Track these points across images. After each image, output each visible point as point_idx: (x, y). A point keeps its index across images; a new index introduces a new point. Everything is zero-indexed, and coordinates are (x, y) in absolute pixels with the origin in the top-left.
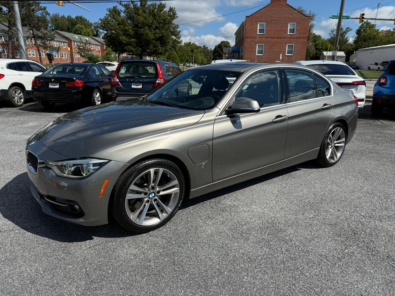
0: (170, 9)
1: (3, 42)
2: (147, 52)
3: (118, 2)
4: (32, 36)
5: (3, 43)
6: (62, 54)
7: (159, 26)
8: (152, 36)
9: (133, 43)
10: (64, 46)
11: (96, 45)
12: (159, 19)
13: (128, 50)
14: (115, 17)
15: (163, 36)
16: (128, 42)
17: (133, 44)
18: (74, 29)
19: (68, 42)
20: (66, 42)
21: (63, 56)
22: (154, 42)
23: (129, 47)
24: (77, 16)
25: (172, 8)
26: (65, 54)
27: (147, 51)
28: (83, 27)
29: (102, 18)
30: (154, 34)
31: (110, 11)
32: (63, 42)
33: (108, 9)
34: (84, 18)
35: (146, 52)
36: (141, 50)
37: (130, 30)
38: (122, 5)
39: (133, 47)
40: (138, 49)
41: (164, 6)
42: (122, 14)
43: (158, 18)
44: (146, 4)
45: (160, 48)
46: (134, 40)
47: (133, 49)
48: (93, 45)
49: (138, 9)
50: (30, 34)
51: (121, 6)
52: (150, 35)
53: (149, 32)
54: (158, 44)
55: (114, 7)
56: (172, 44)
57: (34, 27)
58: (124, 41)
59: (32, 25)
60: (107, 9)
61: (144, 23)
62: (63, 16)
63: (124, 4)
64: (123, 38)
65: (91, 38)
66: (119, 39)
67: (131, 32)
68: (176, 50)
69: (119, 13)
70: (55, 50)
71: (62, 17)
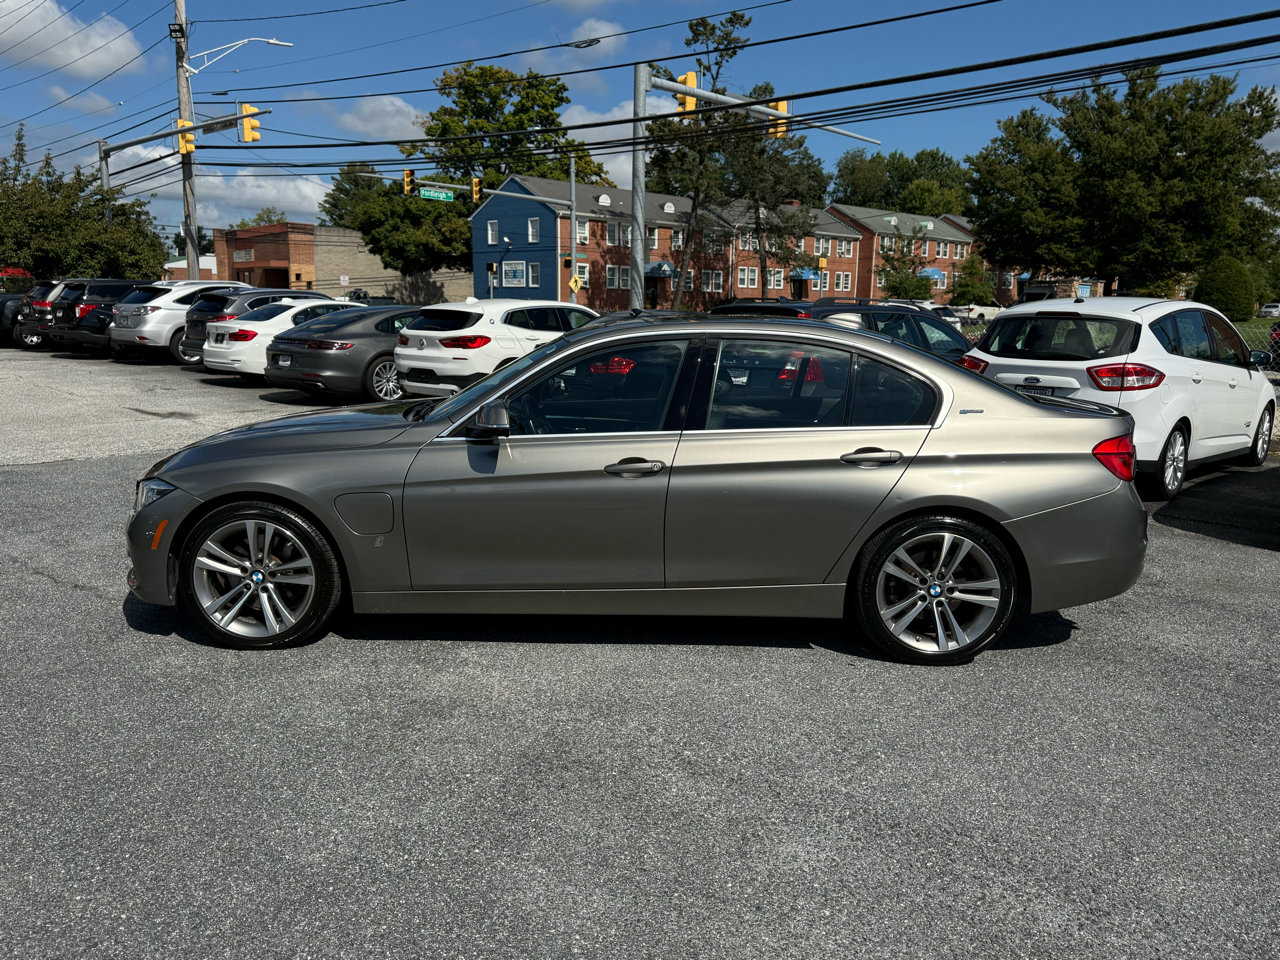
0: (1250, 96)
1: (679, 247)
2: (1123, 264)
3: (1040, 95)
4: (754, 226)
5: (677, 251)
6: (839, 276)
7: (1189, 165)
8: (1150, 204)
9: (1073, 231)
10: (849, 251)
11: (956, 243)
12: (1194, 137)
13: (1046, 257)
14: (1021, 146)
15: (1201, 200)
16: (1053, 229)
17: (1071, 238)
18: (905, 193)
19: (861, 237)
20: (856, 240)
21: (838, 284)
22: (1158, 224)
23: (1053, 247)
24: (923, 153)
25: (1259, 89)
26: (847, 276)
27: (1125, 258)
28: (933, 185)
29: (974, 153)
30: (1163, 194)
31: (1008, 126)
32: (845, 239)
33: (1002, 120)
34: (943, 156)
35: (1119, 263)
36: (1099, 257)
37: (1067, 189)
38: (1055, 104)
39: (1070, 245)
40: (1089, 253)
41: (1223, 88)
42: (1055, 134)
43: (1189, 134)
44: (1153, 87)
45: (1179, 248)
46: (1077, 220)
47: (1069, 254)
48: (946, 245)
49: (1111, 110)
50: (750, 221)
51: (1051, 105)
52: (1145, 198)
53: (1141, 190)
54: (1177, 232)
55: (1024, 114)
56: (1239, 228)
57: (763, 199)
58: (1039, 226)
59: (757, 196)
60: (999, 122)
61: (1126, 159)
62: (878, 154)
63: (1064, 100)
64: (1037, 218)
65: (946, 220)
66: (1020, 221)
67: (1070, 193)
68: (1256, 250)
69: (1040, 131)
70: (809, 266)
71: (873, 160)
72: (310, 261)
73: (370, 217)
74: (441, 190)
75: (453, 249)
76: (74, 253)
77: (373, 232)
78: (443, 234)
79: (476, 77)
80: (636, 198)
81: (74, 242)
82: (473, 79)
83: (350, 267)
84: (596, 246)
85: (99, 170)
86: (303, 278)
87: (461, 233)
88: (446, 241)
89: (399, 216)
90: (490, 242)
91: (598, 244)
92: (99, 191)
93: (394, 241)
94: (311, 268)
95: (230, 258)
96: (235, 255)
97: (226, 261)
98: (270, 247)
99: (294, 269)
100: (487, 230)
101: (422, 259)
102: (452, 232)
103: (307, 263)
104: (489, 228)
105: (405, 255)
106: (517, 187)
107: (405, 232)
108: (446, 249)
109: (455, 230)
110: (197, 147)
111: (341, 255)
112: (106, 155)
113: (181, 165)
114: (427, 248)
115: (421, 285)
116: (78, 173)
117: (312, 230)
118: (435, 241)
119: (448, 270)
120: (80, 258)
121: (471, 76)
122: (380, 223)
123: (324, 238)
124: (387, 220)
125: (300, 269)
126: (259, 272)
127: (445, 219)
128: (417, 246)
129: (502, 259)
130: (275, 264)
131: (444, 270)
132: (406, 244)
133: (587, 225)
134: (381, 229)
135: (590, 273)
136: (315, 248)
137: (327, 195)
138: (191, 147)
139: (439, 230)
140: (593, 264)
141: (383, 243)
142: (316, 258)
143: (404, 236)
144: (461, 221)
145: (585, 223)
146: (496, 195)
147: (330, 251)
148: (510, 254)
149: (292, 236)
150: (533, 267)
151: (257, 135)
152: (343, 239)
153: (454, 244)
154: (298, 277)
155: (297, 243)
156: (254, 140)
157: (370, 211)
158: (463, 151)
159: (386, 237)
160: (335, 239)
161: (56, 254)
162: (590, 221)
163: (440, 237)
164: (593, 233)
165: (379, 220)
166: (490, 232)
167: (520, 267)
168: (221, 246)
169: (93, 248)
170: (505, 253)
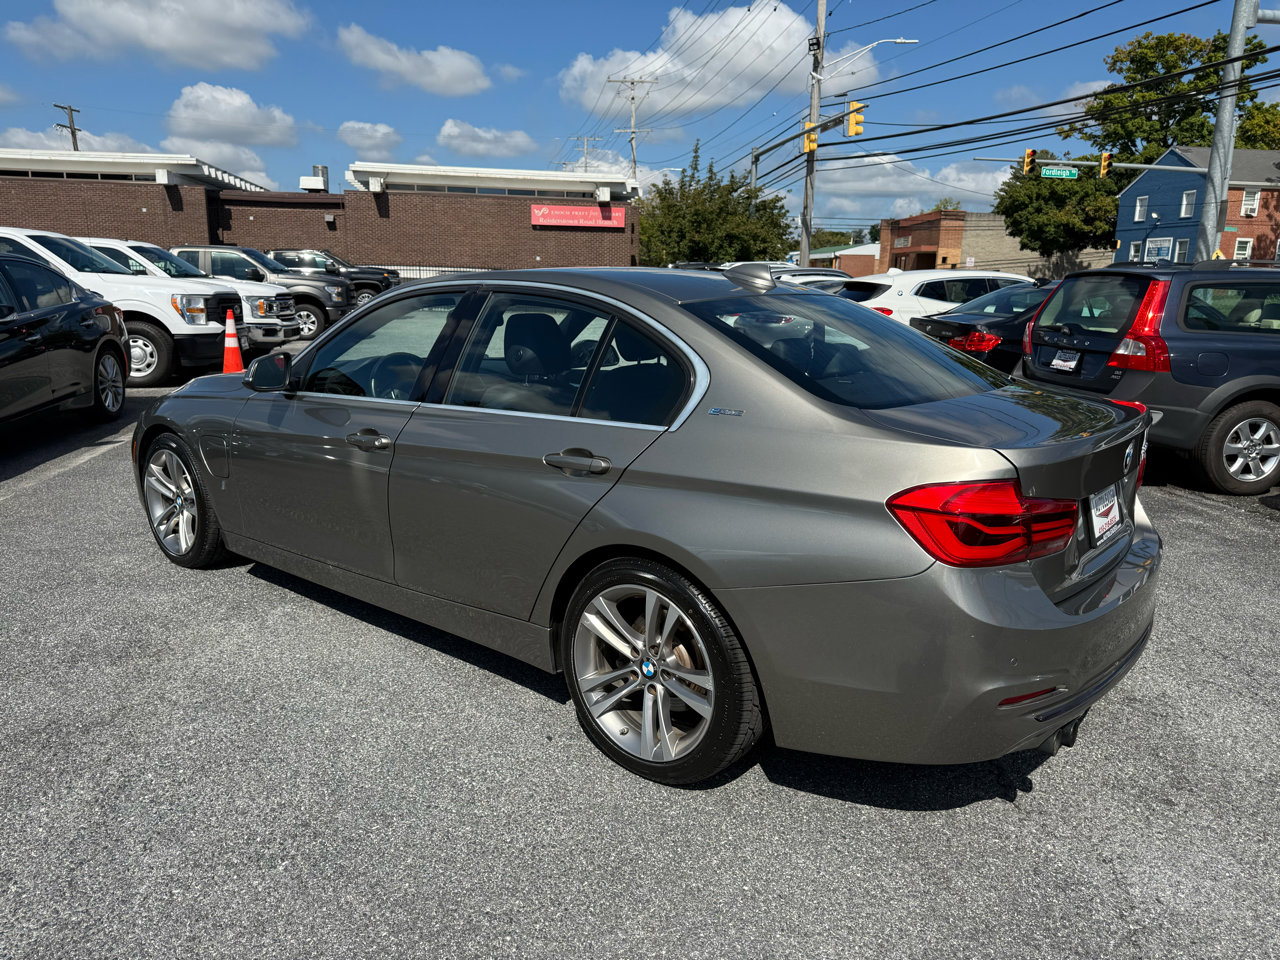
72: (958, 245)
73: (1014, 201)
74: (1064, 168)
75: (1095, 228)
76: (717, 243)
77: (1015, 215)
78: (1087, 213)
79: (1152, 47)
80: (1216, 155)
81: (719, 234)
82: (1145, 51)
83: (995, 250)
84: (1267, 219)
85: (750, 172)
86: (949, 261)
87: (1106, 211)
88: (1088, 220)
89: (1044, 198)
90: (1137, 219)
91: (1270, 216)
92: (748, 191)
93: (1034, 223)
94: (957, 252)
95: (892, 244)
96: (896, 242)
97: (889, 247)
98: (924, 234)
99: (941, 253)
100: (1135, 206)
101: (1062, 240)
102: (1096, 211)
103: (955, 247)
104: (1138, 204)
105: (1044, 236)
106: (1176, 159)
107: (1047, 214)
108: (1087, 228)
109: (1100, 208)
110: (819, 146)
111: (988, 239)
112: (757, 159)
113: (805, 164)
114: (1068, 229)
115: (1066, 265)
116: (732, 176)
117: (964, 216)
118: (1077, 221)
119: (1093, 250)
120: (721, 247)
121: (1146, 48)
122: (1023, 206)
123: (973, 224)
124: (1031, 202)
125: (947, 253)
126: (913, 256)
127: (1092, 198)
128: (1057, 227)
129: (1147, 237)
130: (925, 248)
131: (1089, 250)
132: (1047, 225)
133: (1258, 196)
134: (1024, 212)
135: (1253, 249)
136: (964, 233)
137: (1004, 183)
138: (814, 146)
139: (1083, 210)
140: (1259, 239)
141: (1024, 225)
142: (964, 242)
143: (1045, 217)
144: (1109, 200)
145: (1255, 193)
146: (1150, 170)
147: (978, 235)
148: (1157, 231)
149: (944, 223)
150: (1181, 243)
151: (860, 129)
152: (992, 224)
153: (1098, 223)
154: (944, 260)
155: (948, 229)
156: (857, 134)
157: (1015, 195)
158: (1123, 127)
159: (1028, 219)
160: (985, 224)
161: (704, 244)
162: (1263, 190)
163: (1082, 217)
164: (1265, 205)
165: (1023, 203)
166: (1138, 208)
167: (1166, 245)
168: (886, 234)
169: (731, 238)
170: (1151, 229)
